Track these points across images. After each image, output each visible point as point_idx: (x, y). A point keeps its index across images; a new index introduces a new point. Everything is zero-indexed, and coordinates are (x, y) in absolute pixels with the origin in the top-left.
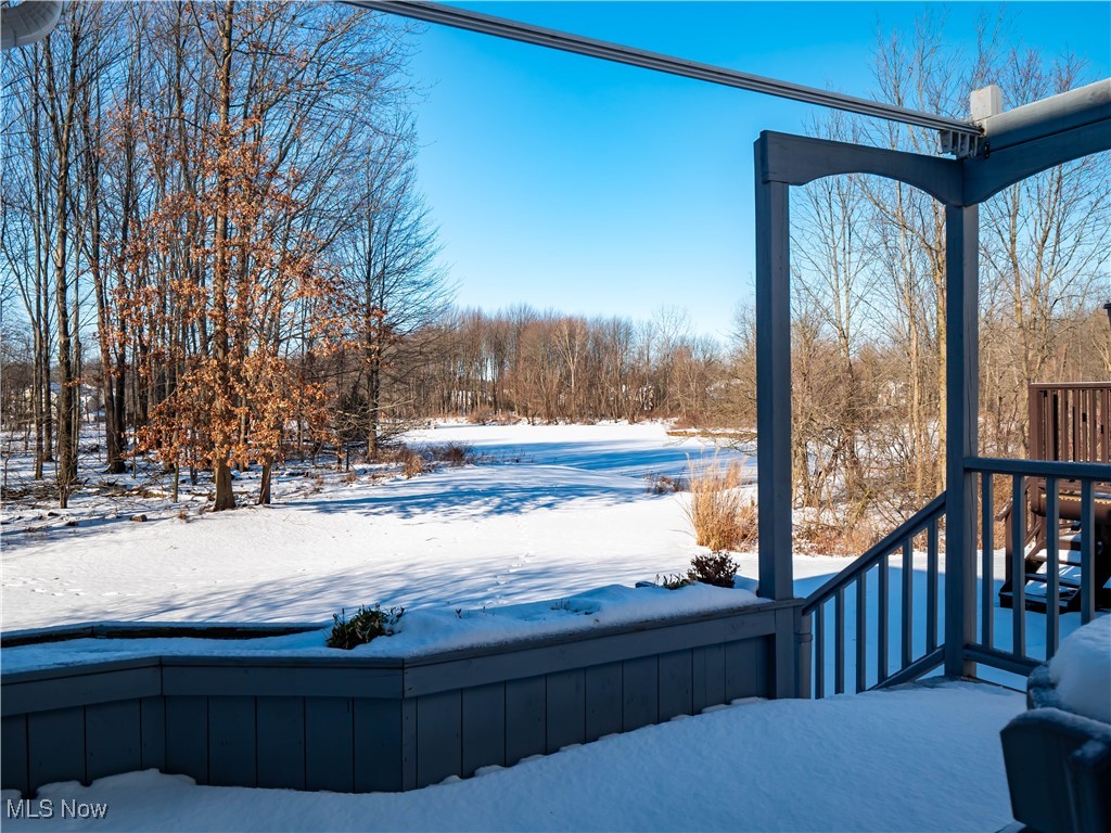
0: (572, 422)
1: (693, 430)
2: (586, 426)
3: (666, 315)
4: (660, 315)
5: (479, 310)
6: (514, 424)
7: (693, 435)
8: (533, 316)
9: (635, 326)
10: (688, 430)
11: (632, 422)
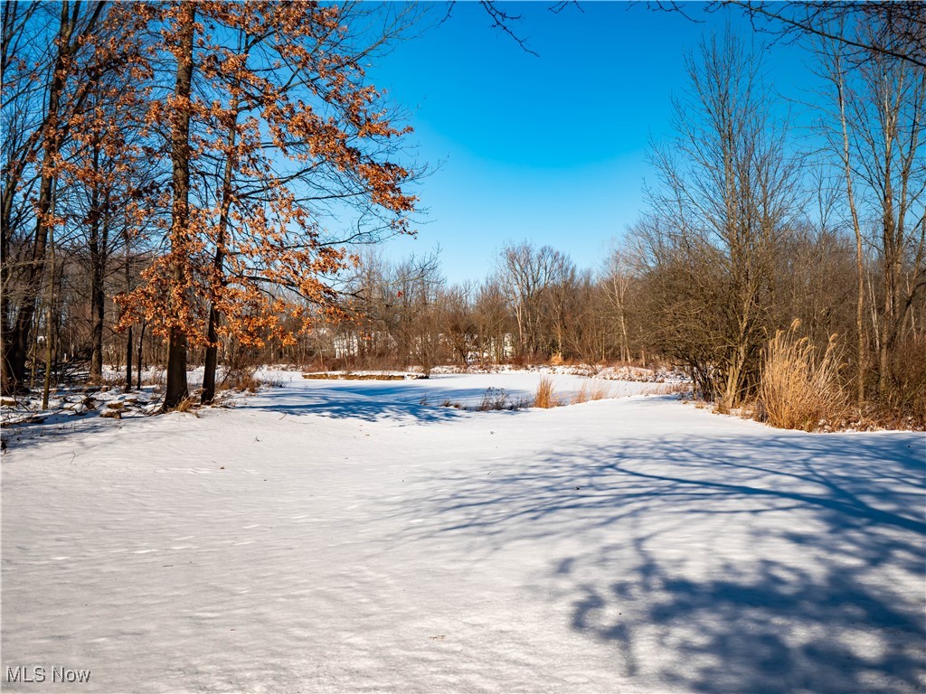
1: (336, 373)
10: (330, 373)
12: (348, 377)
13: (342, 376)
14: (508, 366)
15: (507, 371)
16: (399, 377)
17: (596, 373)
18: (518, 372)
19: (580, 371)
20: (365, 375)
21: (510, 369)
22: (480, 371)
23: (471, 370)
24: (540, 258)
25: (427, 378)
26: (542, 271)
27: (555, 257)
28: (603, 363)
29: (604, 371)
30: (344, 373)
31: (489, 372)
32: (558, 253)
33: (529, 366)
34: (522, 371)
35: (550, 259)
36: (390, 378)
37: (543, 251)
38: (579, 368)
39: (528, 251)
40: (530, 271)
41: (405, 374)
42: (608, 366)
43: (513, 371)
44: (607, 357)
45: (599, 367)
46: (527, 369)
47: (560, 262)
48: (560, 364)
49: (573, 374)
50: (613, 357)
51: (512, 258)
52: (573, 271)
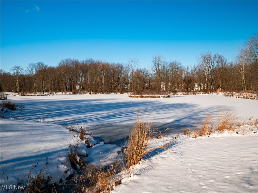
0: (103, 93)
1: (138, 95)
2: (107, 95)
3: (132, 61)
4: (130, 61)
5: (77, 60)
6: (85, 94)
7: (137, 97)
8: (93, 62)
9: (124, 66)
10: (136, 95)
11: (121, 93)
12: (141, 97)
13: (139, 96)
14: (202, 92)
15: (201, 94)
16: (157, 97)
17: (233, 95)
18: (205, 94)
19: (227, 94)
20: (146, 96)
21: (202, 93)
22: (192, 94)
23: (189, 94)
24: (214, 58)
25: (169, 97)
26: (215, 62)
27: (219, 57)
28: (236, 91)
29: (236, 94)
30: (140, 95)
31: (195, 95)
32: (220, 56)
33: (209, 92)
34: (207, 94)
35: (218, 58)
36: (154, 97)
37: (215, 55)
38: (227, 93)
39: (210, 56)
40: (210, 62)
41: (161, 96)
42: (238, 92)
43: (203, 94)
44: (237, 89)
45: (234, 93)
46: (208, 93)
47: (221, 59)
48: (220, 92)
49: (224, 95)
50: (239, 89)
51: (205, 58)
52: (226, 62)
